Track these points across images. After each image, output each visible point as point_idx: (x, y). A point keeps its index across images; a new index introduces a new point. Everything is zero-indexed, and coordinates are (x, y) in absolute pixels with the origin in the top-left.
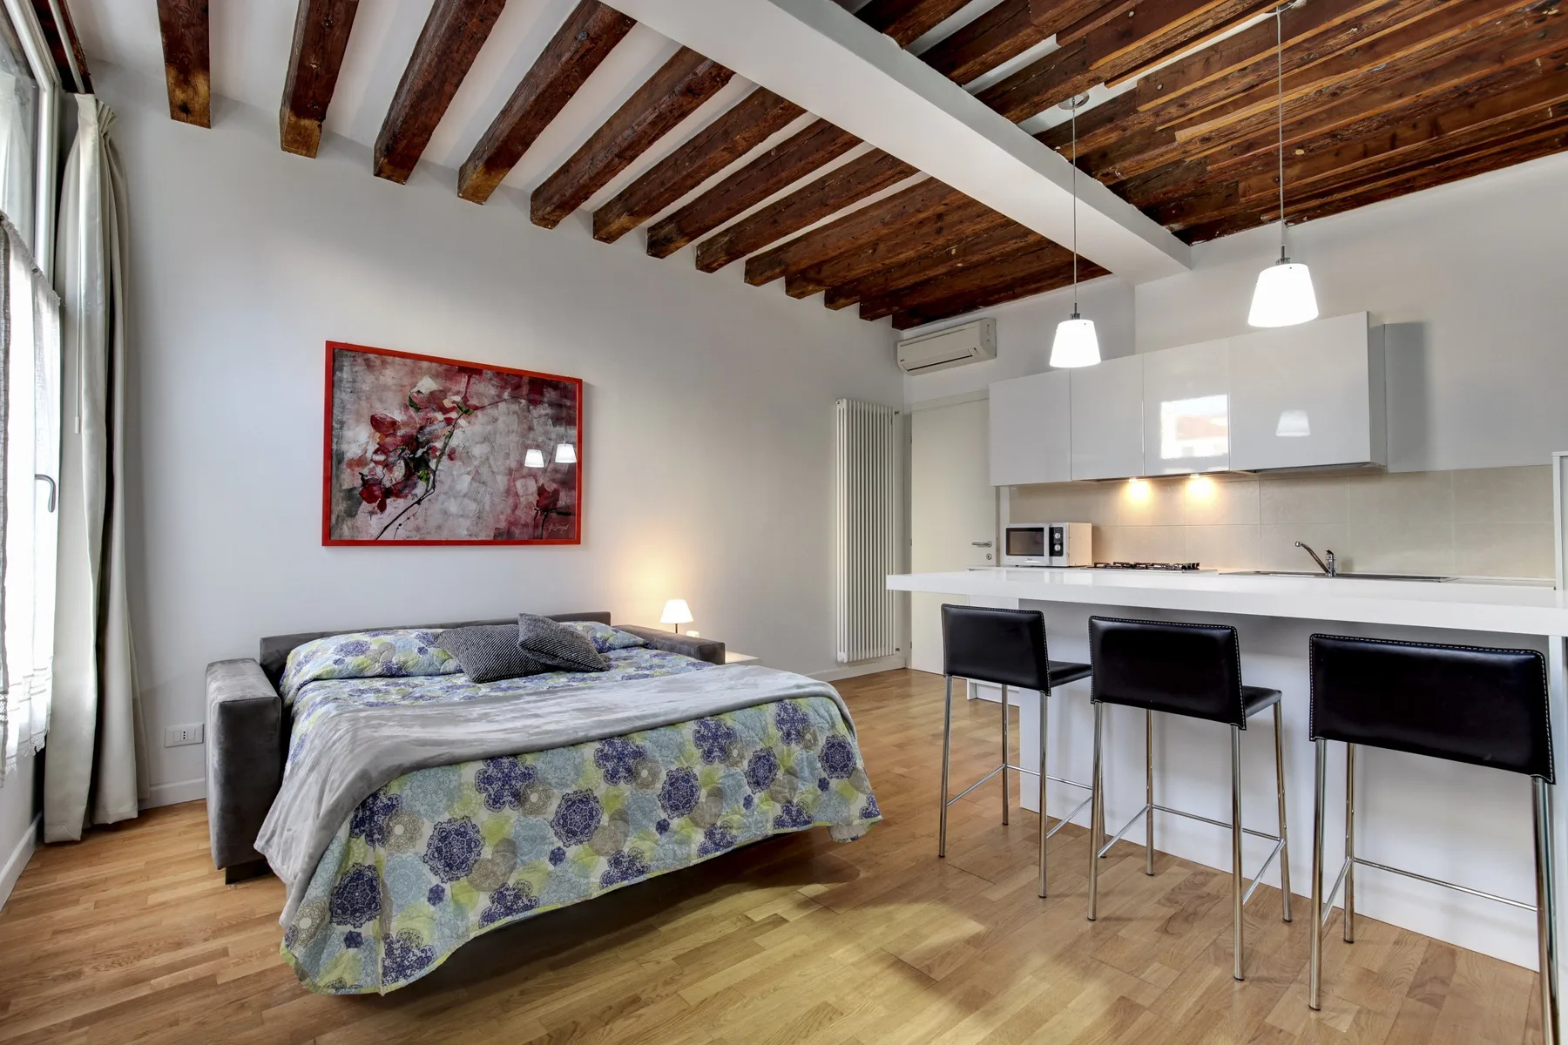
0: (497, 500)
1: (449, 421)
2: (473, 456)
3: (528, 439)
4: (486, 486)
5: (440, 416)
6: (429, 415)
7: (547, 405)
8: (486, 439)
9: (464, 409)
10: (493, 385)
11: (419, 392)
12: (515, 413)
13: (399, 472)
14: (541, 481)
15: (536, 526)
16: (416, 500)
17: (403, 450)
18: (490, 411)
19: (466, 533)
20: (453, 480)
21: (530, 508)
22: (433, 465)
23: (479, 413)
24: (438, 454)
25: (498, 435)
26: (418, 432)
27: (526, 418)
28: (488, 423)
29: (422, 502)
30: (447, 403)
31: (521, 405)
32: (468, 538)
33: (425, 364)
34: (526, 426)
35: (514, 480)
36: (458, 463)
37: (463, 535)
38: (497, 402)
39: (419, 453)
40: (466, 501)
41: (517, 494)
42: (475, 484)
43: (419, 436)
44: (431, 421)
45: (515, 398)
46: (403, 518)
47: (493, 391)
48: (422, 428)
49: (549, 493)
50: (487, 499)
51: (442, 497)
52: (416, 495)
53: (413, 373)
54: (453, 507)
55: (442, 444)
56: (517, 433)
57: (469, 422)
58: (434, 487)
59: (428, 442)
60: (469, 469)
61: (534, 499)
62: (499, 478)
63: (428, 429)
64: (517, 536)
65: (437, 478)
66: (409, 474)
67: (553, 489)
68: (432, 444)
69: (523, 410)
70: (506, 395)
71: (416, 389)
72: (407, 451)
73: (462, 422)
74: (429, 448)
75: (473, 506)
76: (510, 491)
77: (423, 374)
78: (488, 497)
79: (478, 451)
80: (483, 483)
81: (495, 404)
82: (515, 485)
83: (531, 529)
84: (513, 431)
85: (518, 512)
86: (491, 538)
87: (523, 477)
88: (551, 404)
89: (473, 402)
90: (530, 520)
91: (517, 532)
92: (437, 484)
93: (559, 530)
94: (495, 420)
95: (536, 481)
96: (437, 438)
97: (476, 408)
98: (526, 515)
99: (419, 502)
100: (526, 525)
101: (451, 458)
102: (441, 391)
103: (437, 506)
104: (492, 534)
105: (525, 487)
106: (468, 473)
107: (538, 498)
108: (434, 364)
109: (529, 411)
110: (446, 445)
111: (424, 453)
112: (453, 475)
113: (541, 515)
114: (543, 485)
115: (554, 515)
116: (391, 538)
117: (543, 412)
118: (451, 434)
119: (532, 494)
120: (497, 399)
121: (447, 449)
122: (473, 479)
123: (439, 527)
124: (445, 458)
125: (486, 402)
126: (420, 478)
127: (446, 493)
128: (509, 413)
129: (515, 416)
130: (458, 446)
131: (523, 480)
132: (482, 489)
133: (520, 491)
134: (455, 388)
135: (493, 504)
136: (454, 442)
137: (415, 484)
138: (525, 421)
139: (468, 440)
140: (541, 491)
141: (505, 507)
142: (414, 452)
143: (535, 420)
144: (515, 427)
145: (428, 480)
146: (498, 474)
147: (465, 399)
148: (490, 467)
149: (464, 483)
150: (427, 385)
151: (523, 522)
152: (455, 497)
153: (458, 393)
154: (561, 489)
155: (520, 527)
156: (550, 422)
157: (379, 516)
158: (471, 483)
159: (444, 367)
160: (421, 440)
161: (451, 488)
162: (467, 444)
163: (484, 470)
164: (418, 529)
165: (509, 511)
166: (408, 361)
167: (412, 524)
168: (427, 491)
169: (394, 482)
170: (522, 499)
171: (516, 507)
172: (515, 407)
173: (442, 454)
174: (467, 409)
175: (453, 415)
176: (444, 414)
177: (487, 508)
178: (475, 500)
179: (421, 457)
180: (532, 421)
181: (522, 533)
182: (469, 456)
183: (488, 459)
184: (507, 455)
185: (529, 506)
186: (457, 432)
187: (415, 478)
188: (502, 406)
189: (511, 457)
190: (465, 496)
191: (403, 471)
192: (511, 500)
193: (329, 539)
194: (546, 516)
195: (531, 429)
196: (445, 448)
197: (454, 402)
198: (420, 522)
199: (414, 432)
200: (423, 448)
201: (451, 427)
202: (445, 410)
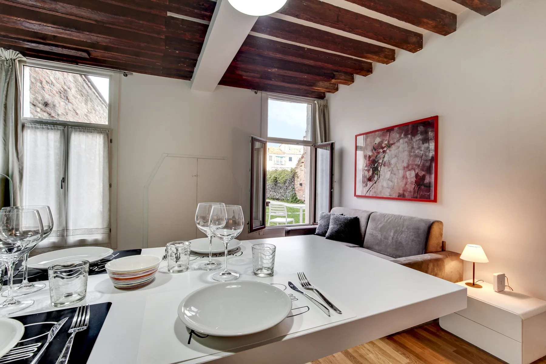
0: (399, 181)
1: (384, 152)
2: (391, 164)
3: (411, 152)
4: (396, 175)
5: (381, 151)
6: (378, 151)
7: (419, 135)
8: (396, 156)
9: (388, 146)
10: (398, 133)
11: (376, 144)
12: (406, 142)
13: (371, 173)
14: (417, 171)
15: (414, 192)
16: (375, 182)
17: (372, 165)
18: (397, 144)
19: (389, 194)
20: (385, 174)
21: (412, 184)
22: (379, 169)
23: (393, 146)
24: (381, 164)
25: (400, 153)
26: (375, 158)
27: (410, 143)
28: (397, 149)
29: (376, 183)
30: (383, 145)
31: (409, 138)
32: (389, 197)
33: (377, 133)
34: (410, 147)
35: (406, 172)
36: (386, 167)
37: (387, 195)
38: (399, 140)
39: (376, 165)
40: (389, 182)
41: (407, 178)
42: (392, 175)
43: (376, 159)
44: (379, 153)
45: (406, 135)
46: (371, 188)
47: (398, 136)
48: (377, 156)
49: (420, 176)
50: (396, 181)
51: (382, 181)
52: (375, 180)
53: (374, 138)
54: (385, 184)
55: (382, 161)
56: (407, 151)
57: (390, 151)
58: (379, 177)
59: (378, 161)
60: (390, 169)
61: (414, 180)
62: (400, 171)
63: (378, 156)
64: (407, 196)
65: (380, 174)
66: (373, 174)
67: (422, 174)
68: (379, 161)
69: (409, 140)
70: (402, 136)
71: (374, 143)
72: (373, 165)
73: (388, 151)
74: (378, 163)
75: (391, 184)
76: (404, 177)
77: (376, 137)
78: (396, 179)
79: (393, 161)
80: (395, 174)
81: (398, 141)
82: (406, 174)
83: (412, 194)
84: (405, 150)
85: (407, 186)
86: (397, 197)
87: (409, 170)
88: (422, 133)
89: (391, 142)
90: (412, 190)
91: (406, 194)
92: (380, 176)
93: (425, 194)
94: (399, 147)
95: (415, 171)
96: (381, 159)
97: (392, 144)
98: (411, 187)
99: (375, 183)
100: (410, 192)
101: (384, 166)
102: (381, 141)
103: (380, 184)
104: (397, 195)
105: (410, 174)
106: (389, 171)
107: (415, 179)
108: (380, 132)
109: (412, 140)
110: (383, 161)
111: (377, 165)
112: (385, 172)
113: (417, 187)
114: (418, 173)
115: (423, 187)
116: (368, 195)
117: (418, 138)
118: (384, 156)
119: (413, 178)
120: (399, 138)
121: (383, 162)
122: (391, 173)
123: (381, 192)
124: (383, 166)
125: (395, 141)
126: (376, 174)
127: (383, 179)
128: (404, 143)
129: (406, 143)
130: (386, 161)
131: (409, 171)
132: (394, 177)
133: (408, 177)
134: (385, 139)
135: (398, 183)
136: (385, 159)
137: (374, 176)
138: (410, 145)
139: (390, 158)
140: (417, 175)
141: (402, 184)
142: (374, 165)
143: (414, 143)
144: (406, 149)
145: (378, 175)
146: (400, 170)
147: (389, 142)
148: (397, 167)
149: (388, 175)
150: (378, 140)
151: (409, 190)
152: (386, 181)
153: (386, 141)
154: (426, 174)
155: (408, 192)
156: (421, 142)
157: (366, 187)
158: (390, 175)
159: (382, 132)
160: (376, 161)
161: (384, 177)
162: (389, 159)
163: (395, 169)
164: (375, 192)
165: (403, 185)
166: (373, 134)
167: (373, 191)
168: (378, 179)
169: (369, 176)
170: (409, 180)
171: (406, 184)
172: (406, 140)
173: (382, 165)
174: (389, 146)
175: (385, 149)
176: (382, 150)
177: (396, 184)
178: (392, 181)
179: (376, 166)
180: (413, 144)
181: (408, 195)
182: (390, 164)
183: (396, 164)
184: (403, 161)
185: (411, 183)
186: (386, 155)
187: (374, 174)
188: (401, 141)
189: (404, 162)
190: (388, 180)
191: (372, 172)
192: (404, 181)
193: (355, 195)
194: (419, 188)
195: (413, 148)
196: (382, 162)
197: (385, 144)
198: (376, 190)
199: (374, 158)
200: (376, 163)
201: (384, 154)
202: (383, 148)
